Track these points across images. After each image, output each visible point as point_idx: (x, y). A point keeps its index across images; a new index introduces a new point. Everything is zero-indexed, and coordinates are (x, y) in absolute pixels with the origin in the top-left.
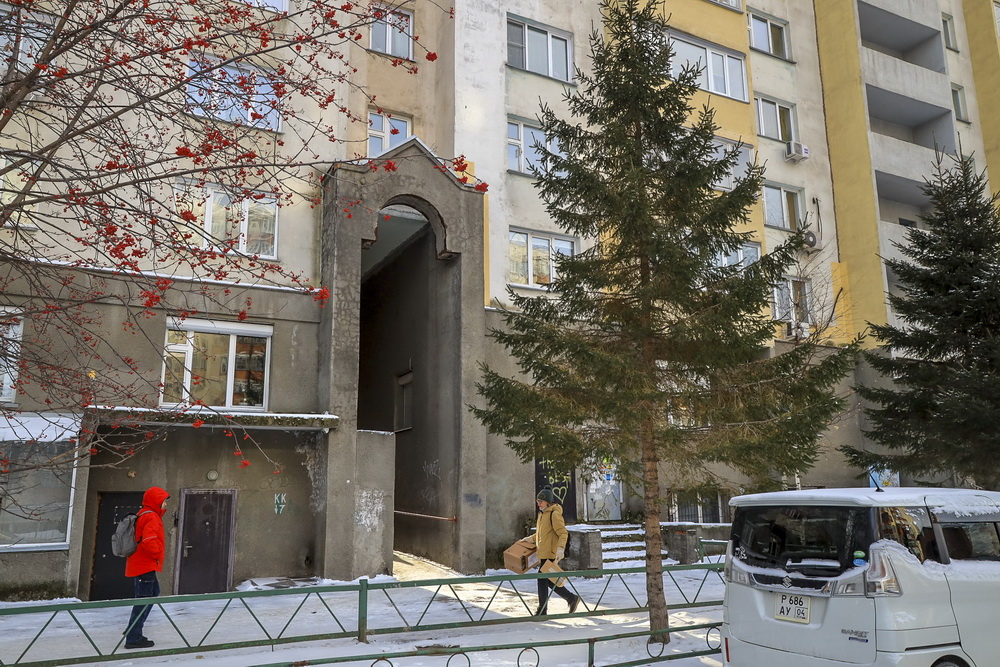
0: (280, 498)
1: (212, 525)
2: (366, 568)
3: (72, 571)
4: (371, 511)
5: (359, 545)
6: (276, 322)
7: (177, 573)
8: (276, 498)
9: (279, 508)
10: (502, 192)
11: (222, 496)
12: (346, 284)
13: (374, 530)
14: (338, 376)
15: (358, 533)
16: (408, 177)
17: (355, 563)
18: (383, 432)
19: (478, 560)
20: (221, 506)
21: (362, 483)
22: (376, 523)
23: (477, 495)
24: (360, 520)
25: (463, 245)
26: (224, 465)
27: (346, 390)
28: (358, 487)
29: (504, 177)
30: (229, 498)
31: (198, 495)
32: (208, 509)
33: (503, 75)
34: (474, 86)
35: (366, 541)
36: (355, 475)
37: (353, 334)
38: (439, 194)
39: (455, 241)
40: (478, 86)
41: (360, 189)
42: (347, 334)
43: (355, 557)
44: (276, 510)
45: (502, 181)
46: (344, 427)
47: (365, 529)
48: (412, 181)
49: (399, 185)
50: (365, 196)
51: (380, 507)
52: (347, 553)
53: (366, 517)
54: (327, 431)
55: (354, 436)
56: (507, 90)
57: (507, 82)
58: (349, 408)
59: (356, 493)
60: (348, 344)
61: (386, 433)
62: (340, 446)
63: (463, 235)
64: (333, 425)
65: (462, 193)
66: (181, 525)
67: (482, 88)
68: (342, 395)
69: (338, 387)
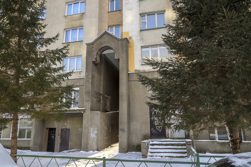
0: (80, 129)
1: (66, 136)
2: (92, 149)
3: (31, 145)
4: (93, 133)
5: (90, 142)
6: (80, 86)
7: (59, 146)
8: (79, 129)
9: (80, 132)
10: (138, 37)
11: (68, 129)
12: (88, 74)
13: (94, 138)
14: (86, 98)
15: (90, 139)
16: (104, 42)
17: (89, 147)
18: (97, 112)
19: (124, 149)
20: (68, 131)
21: (91, 126)
22: (95, 136)
23: (124, 129)
24: (91, 136)
25: (120, 56)
26: (68, 121)
27: (87, 101)
28: (90, 127)
29: (139, 33)
30: (69, 129)
31: (63, 129)
32: (65, 132)
33: (138, 3)
34: (129, 10)
35: (92, 141)
36: (89, 123)
37: (89, 87)
38: (113, 44)
39: (117, 56)
40: (130, 10)
41: (92, 49)
42: (88, 87)
43: (89, 145)
44: (79, 132)
45: (138, 34)
46: (87, 111)
47: (92, 138)
48: (105, 43)
49: (102, 45)
50: (93, 50)
51: (96, 132)
52: (87, 144)
53: (92, 135)
54: (82, 112)
55: (89, 113)
56: (139, 7)
57: (139, 5)
58: (88, 106)
59: (90, 128)
60: (88, 89)
61: (98, 112)
62: (86, 116)
63: (120, 53)
64: (84, 111)
65: (120, 41)
66: (60, 135)
67: (131, 9)
68: (87, 102)
69: (85, 101)
